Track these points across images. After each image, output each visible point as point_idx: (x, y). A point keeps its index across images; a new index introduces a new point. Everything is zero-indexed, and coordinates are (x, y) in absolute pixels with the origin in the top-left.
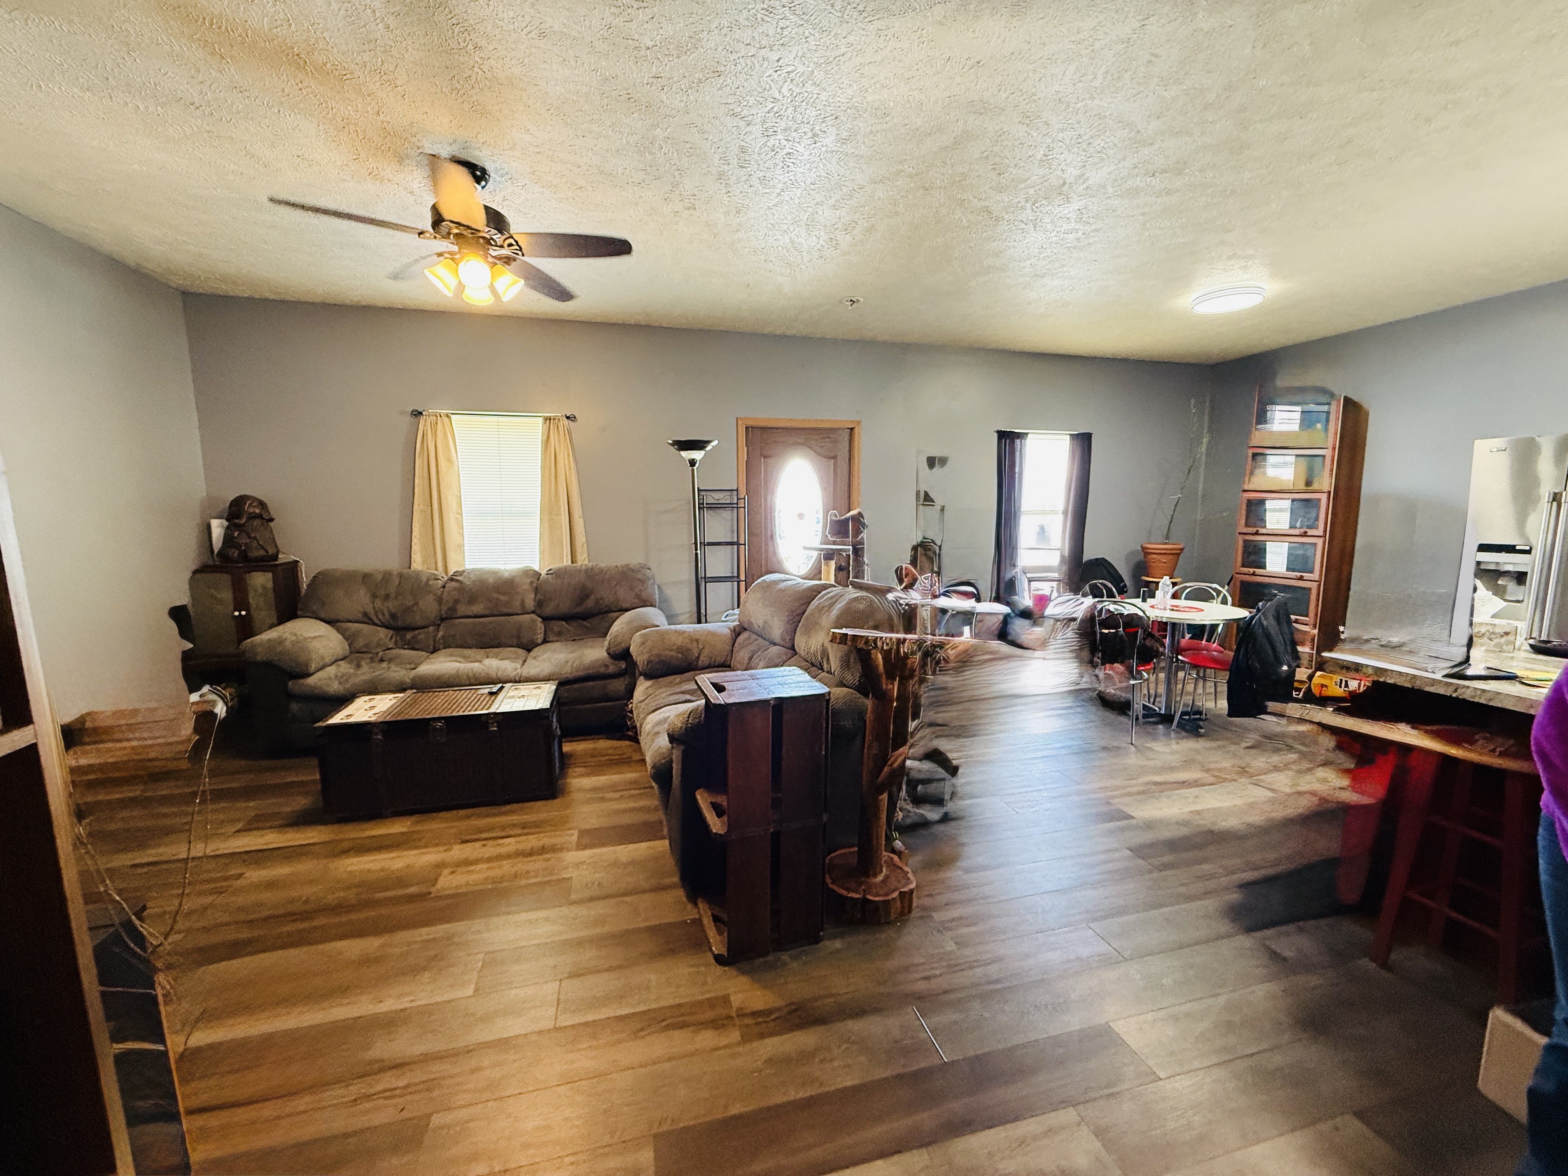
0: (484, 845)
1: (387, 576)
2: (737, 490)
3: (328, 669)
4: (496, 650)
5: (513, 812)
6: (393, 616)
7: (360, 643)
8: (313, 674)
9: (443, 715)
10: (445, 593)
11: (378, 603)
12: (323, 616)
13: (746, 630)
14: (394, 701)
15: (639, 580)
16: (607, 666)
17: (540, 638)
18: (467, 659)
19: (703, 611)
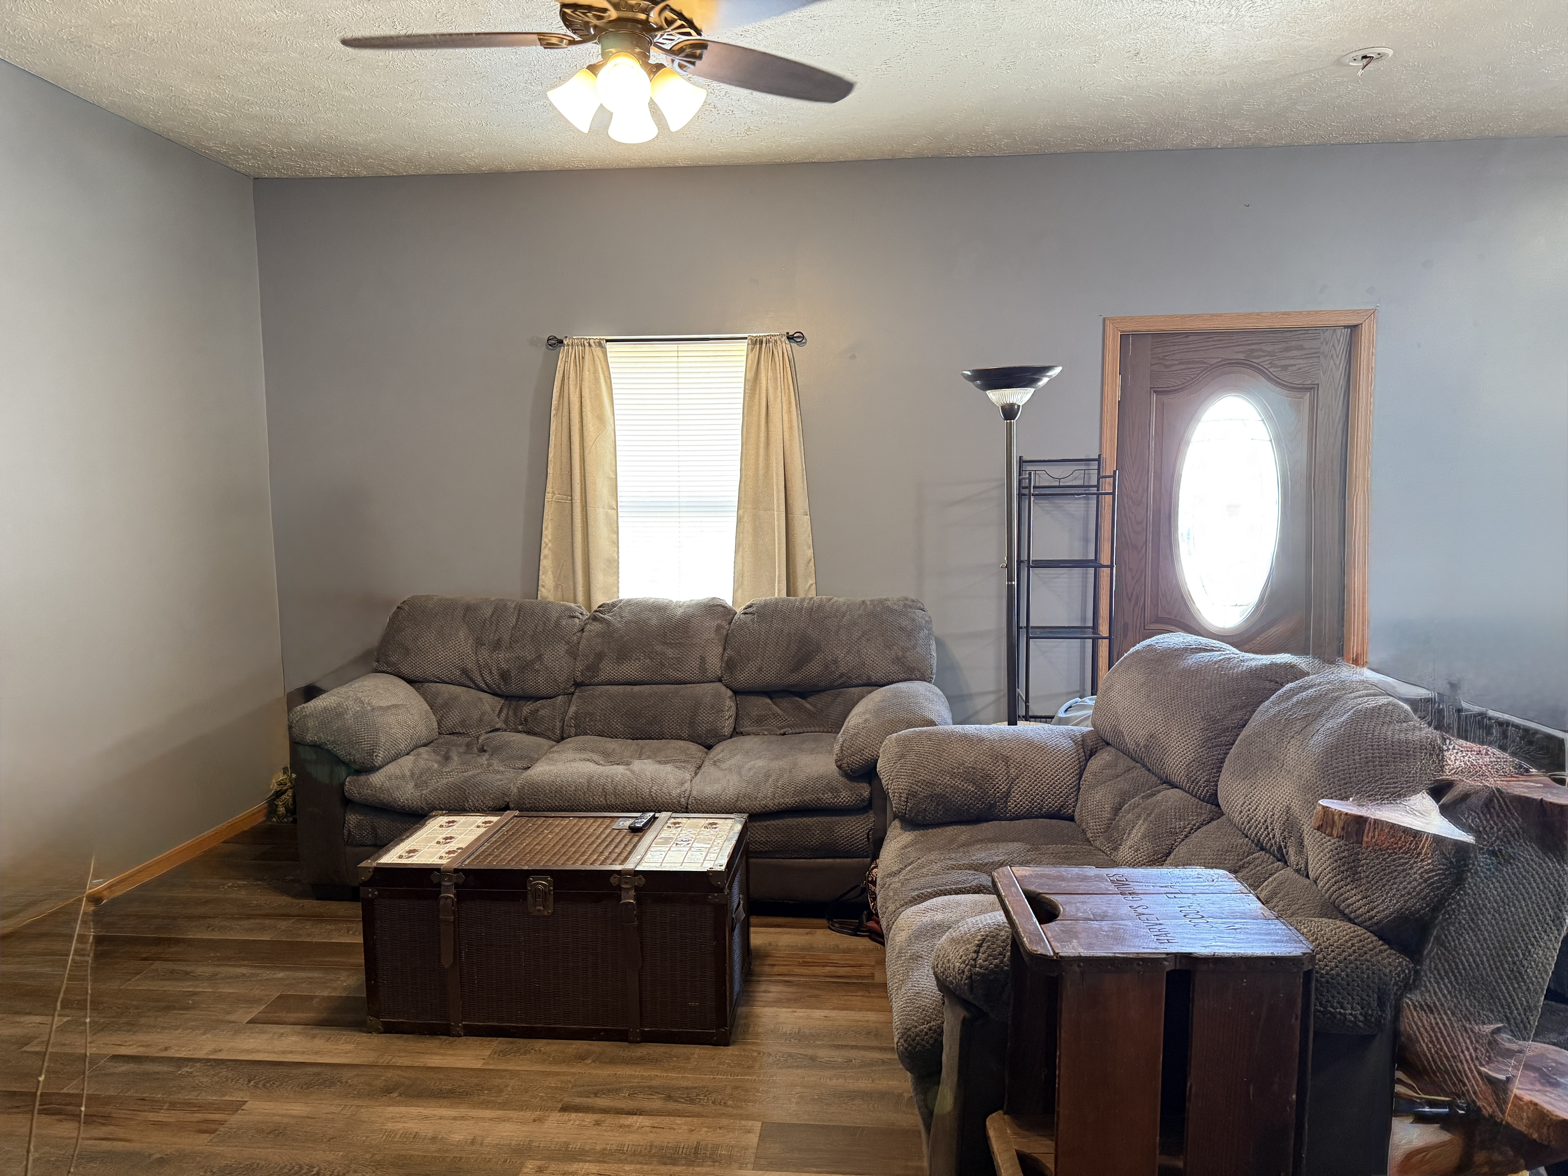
0: (597, 1123)
1: (500, 608)
2: (1099, 460)
3: (403, 761)
4: (655, 743)
5: (654, 1061)
6: (505, 676)
7: (453, 718)
8: (380, 767)
9: (551, 866)
10: (584, 641)
11: (484, 653)
12: (406, 670)
13: (1108, 744)
14: (483, 830)
15: (901, 629)
16: (834, 790)
17: (727, 726)
18: (609, 757)
19: (1021, 692)
